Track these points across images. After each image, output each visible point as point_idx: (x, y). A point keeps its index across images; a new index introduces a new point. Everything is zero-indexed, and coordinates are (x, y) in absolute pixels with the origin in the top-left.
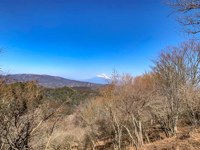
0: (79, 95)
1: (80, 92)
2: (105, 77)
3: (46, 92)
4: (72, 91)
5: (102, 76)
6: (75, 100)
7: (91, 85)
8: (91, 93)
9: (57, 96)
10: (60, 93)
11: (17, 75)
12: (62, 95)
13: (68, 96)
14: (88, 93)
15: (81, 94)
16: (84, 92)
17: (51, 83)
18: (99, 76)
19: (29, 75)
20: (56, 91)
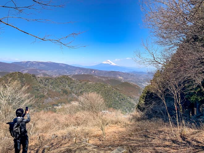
0: (78, 83)
1: (79, 81)
2: (111, 63)
3: (46, 81)
4: (71, 80)
5: (107, 63)
6: (74, 89)
7: (96, 72)
8: (90, 82)
9: (55, 85)
10: (59, 82)
11: (22, 62)
12: (60, 84)
13: (68, 85)
14: (87, 82)
15: (80, 82)
16: (83, 81)
17: (56, 71)
18: (105, 63)
19: (34, 63)
20: (55, 80)
